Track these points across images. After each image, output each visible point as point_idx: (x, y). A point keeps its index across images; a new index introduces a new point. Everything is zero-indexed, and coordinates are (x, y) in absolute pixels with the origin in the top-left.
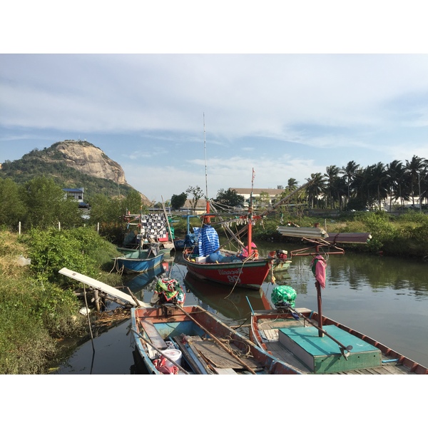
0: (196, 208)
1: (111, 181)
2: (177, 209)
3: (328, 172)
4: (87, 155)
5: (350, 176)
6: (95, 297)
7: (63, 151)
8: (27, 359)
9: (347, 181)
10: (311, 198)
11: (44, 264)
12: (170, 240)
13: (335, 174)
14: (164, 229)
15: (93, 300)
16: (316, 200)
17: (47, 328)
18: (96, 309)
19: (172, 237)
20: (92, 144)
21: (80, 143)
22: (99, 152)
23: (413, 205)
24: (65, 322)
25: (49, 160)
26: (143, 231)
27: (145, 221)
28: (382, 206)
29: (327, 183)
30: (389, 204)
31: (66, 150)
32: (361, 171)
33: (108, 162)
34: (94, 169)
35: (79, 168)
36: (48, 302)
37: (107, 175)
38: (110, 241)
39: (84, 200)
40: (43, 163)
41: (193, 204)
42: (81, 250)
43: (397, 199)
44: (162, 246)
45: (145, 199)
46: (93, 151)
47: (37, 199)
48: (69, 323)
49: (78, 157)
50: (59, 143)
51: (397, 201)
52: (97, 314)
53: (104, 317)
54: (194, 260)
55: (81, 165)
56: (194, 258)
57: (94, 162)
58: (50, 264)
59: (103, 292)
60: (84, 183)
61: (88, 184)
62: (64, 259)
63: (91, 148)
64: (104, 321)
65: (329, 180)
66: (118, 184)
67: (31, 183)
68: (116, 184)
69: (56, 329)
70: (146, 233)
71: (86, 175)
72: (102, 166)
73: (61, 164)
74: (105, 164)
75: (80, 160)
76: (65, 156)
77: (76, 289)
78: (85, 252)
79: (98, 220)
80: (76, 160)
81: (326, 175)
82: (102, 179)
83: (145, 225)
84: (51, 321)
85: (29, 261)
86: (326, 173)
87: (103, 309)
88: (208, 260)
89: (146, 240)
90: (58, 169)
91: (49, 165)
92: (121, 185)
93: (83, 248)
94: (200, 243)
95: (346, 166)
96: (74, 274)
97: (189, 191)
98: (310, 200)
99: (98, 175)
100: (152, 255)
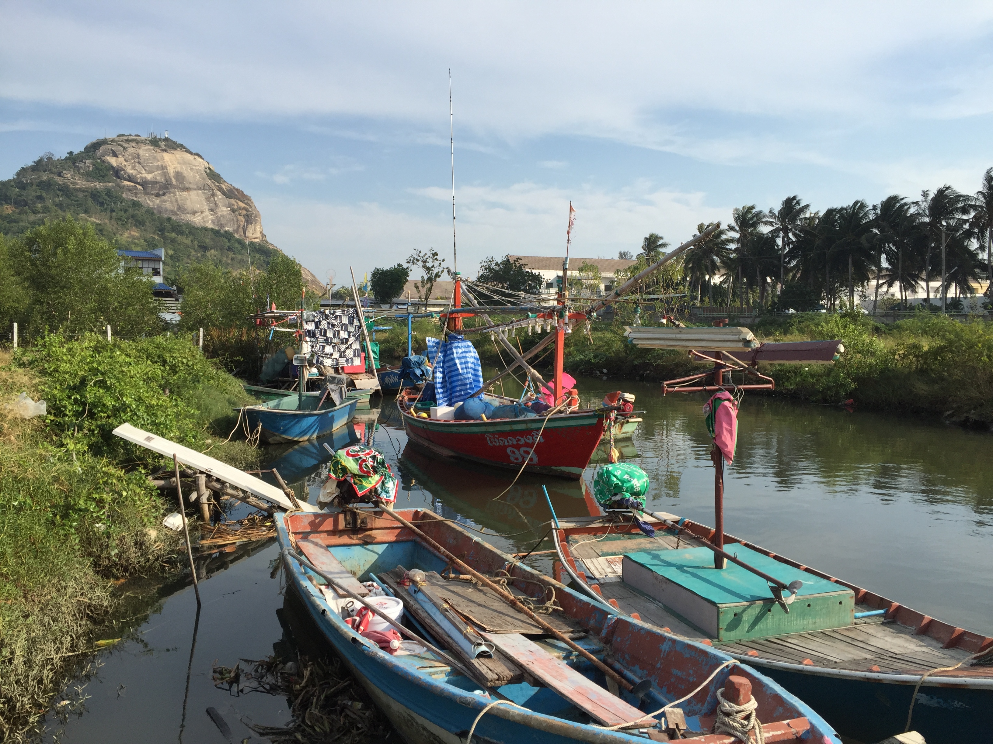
0: (431, 301)
1: (228, 236)
2: (385, 302)
3: (736, 220)
4: (171, 171)
5: (786, 231)
6: (198, 490)
7: (113, 161)
8: (46, 619)
9: (779, 242)
10: (697, 281)
11: (78, 414)
12: (369, 371)
13: (754, 225)
14: (357, 346)
15: (194, 496)
16: (706, 286)
17: (90, 554)
18: (201, 517)
19: (375, 365)
20: (182, 146)
21: (155, 142)
22: (201, 164)
23: (926, 300)
24: (129, 541)
25: (81, 183)
26: (306, 348)
27: (311, 327)
28: (857, 300)
29: (733, 246)
30: (872, 298)
31: (121, 159)
32: (811, 219)
33: (220, 190)
34: (189, 205)
35: (152, 202)
36: (90, 498)
37: (218, 219)
38: (230, 371)
39: (165, 278)
40: (65, 190)
41: (423, 292)
42: (163, 388)
43: (890, 285)
44: (351, 384)
45: (310, 278)
46: (184, 162)
47: (54, 272)
48: (140, 544)
49: (149, 177)
50: (104, 142)
51: (892, 290)
52: (203, 527)
53: (220, 533)
54: (424, 415)
55: (158, 195)
56: (427, 411)
57: (187, 189)
58: (92, 415)
59: (218, 480)
60: (165, 238)
61: (173, 241)
62: (124, 404)
63: (179, 155)
64: (220, 542)
65: (738, 241)
66: (247, 242)
67: (38, 235)
68: (240, 242)
69: (109, 558)
70: (313, 354)
71: (169, 219)
72: (208, 199)
73: (108, 192)
74: (213, 195)
75: (154, 183)
76: (117, 172)
77: (155, 471)
78: (171, 392)
79: (200, 323)
80: (144, 184)
81: (731, 228)
82: (206, 229)
83: (311, 334)
84: (99, 539)
85: (42, 408)
86: (733, 224)
87: (216, 517)
88: (460, 414)
89: (314, 370)
90: (102, 204)
91: (81, 195)
92: (252, 243)
93: (167, 383)
94: (439, 375)
95: (777, 207)
96: (149, 439)
97: (413, 261)
98: (693, 285)
99: (197, 220)
100: (330, 402)
